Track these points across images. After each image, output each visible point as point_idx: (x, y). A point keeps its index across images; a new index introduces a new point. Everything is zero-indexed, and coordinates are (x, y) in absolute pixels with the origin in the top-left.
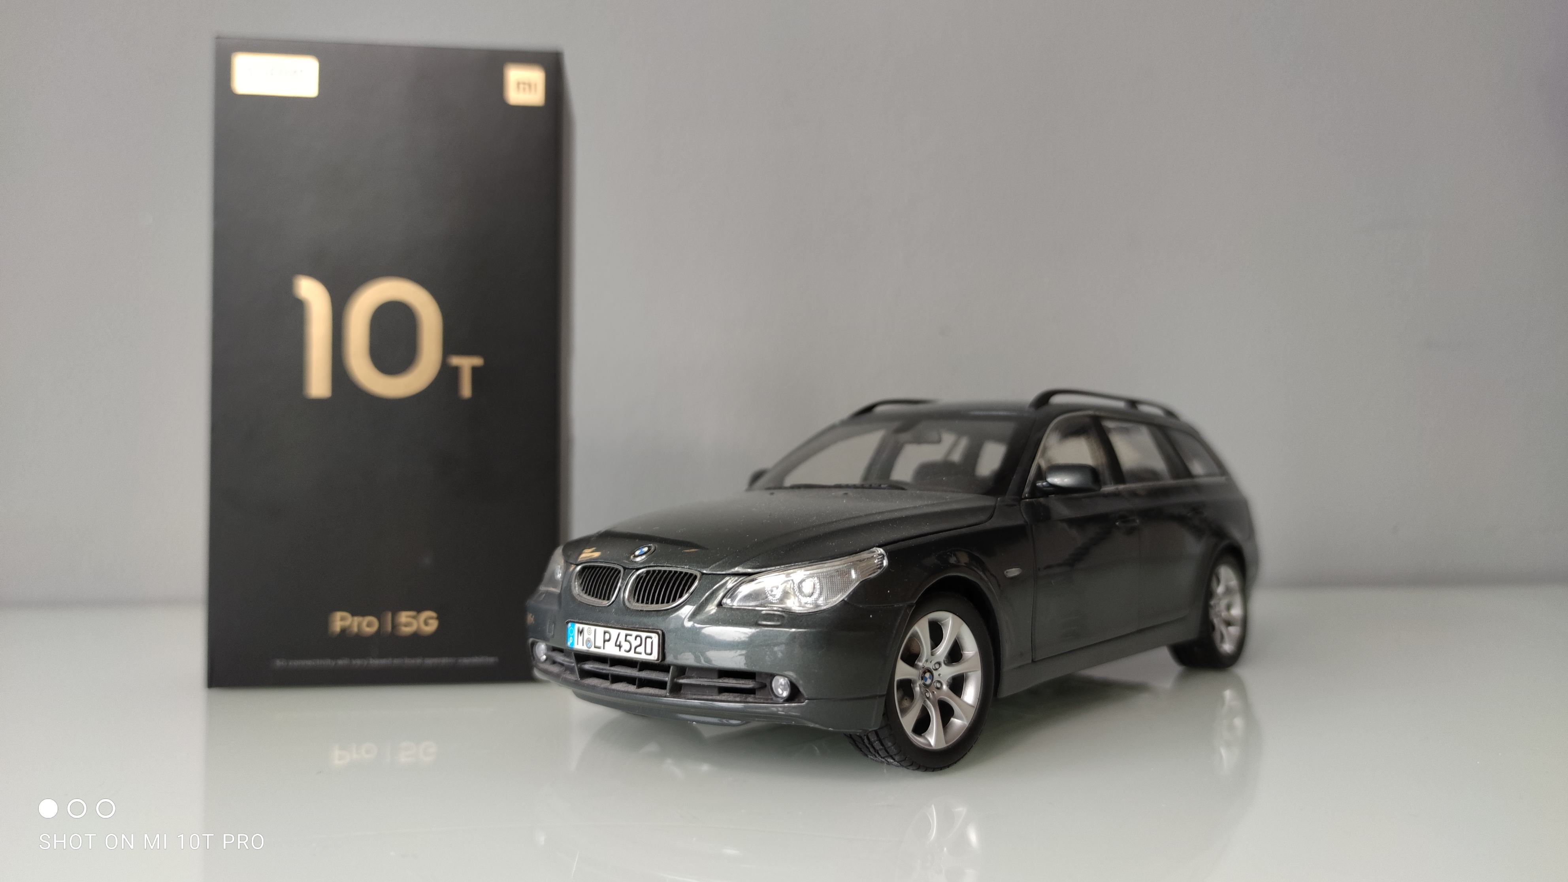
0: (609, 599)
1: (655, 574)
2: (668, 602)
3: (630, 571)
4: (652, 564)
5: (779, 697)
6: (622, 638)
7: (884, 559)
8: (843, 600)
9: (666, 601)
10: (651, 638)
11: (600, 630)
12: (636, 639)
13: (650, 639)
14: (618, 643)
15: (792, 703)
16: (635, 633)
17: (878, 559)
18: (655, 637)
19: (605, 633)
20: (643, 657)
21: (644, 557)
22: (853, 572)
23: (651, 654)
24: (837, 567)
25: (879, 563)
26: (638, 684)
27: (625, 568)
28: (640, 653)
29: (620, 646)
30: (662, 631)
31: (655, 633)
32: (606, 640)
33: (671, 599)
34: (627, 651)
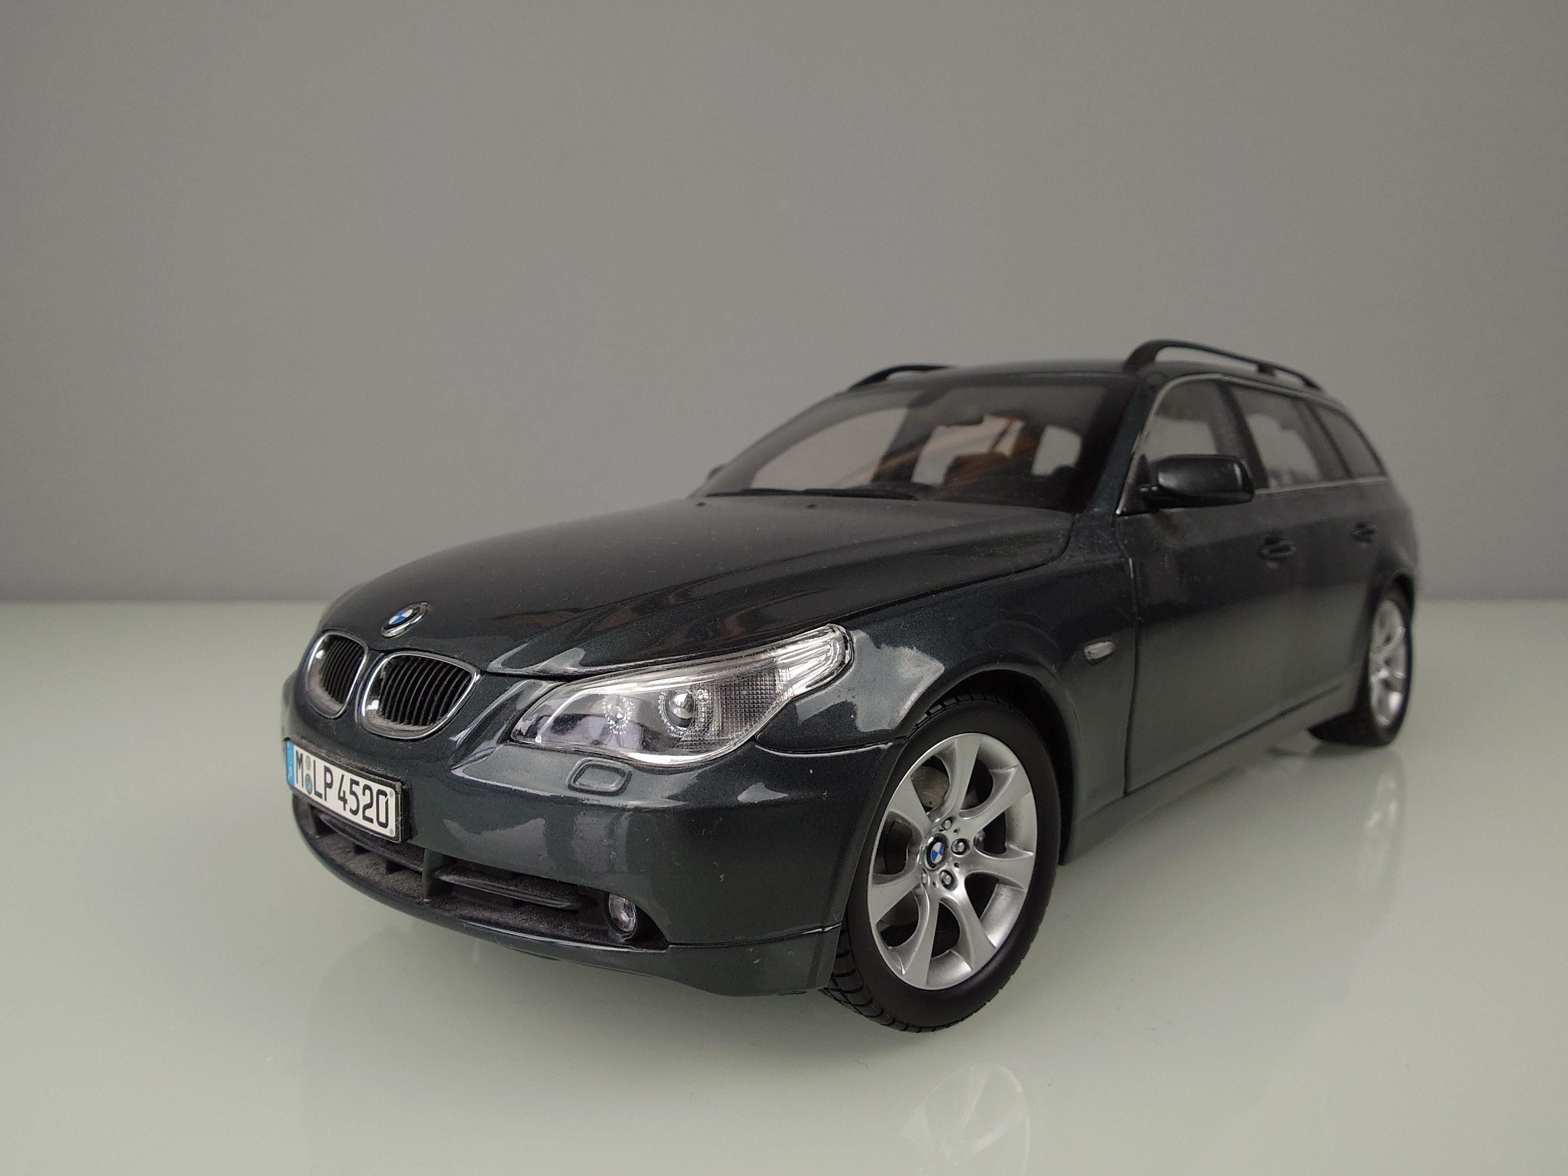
1: (415, 665)
2: (424, 724)
3: (376, 653)
4: (413, 645)
5: (621, 931)
7: (847, 649)
8: (747, 744)
9: (421, 721)
10: (385, 794)
11: (321, 764)
12: (364, 794)
13: (384, 797)
14: (342, 795)
15: (642, 947)
16: (363, 782)
18: (391, 796)
19: (327, 770)
20: (375, 827)
21: (401, 628)
23: (385, 825)
24: (743, 669)
27: (370, 649)
28: (371, 821)
29: (344, 800)
30: (403, 784)
31: (393, 787)
32: (329, 786)
33: (430, 718)
34: (354, 812)
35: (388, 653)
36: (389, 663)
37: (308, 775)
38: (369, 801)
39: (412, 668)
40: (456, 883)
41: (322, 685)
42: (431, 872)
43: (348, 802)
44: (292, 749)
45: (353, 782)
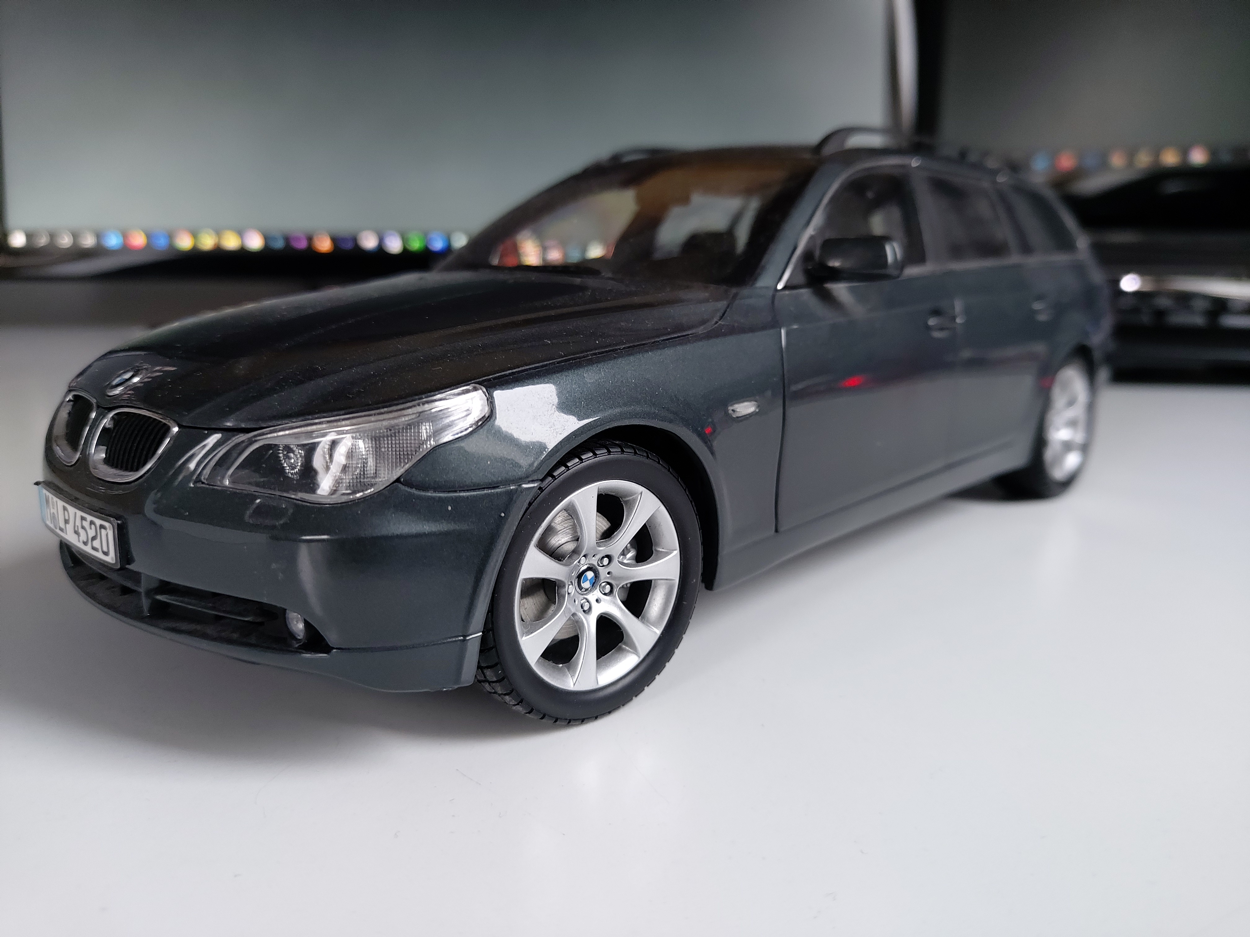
2: (137, 469)
3: (103, 409)
5: (296, 639)
6: (79, 522)
8: (398, 480)
10: (105, 528)
11: (61, 503)
12: (91, 528)
14: (76, 529)
15: (310, 652)
16: (89, 518)
18: (110, 530)
19: (65, 509)
20: (100, 555)
21: (121, 388)
23: (107, 554)
27: (98, 406)
28: (97, 550)
29: (77, 533)
30: (119, 520)
33: (134, 466)
34: (85, 543)
35: (110, 409)
36: (113, 417)
37: (53, 514)
38: (94, 534)
40: (169, 602)
41: (64, 439)
42: (151, 593)
43: (81, 535)
44: (42, 493)
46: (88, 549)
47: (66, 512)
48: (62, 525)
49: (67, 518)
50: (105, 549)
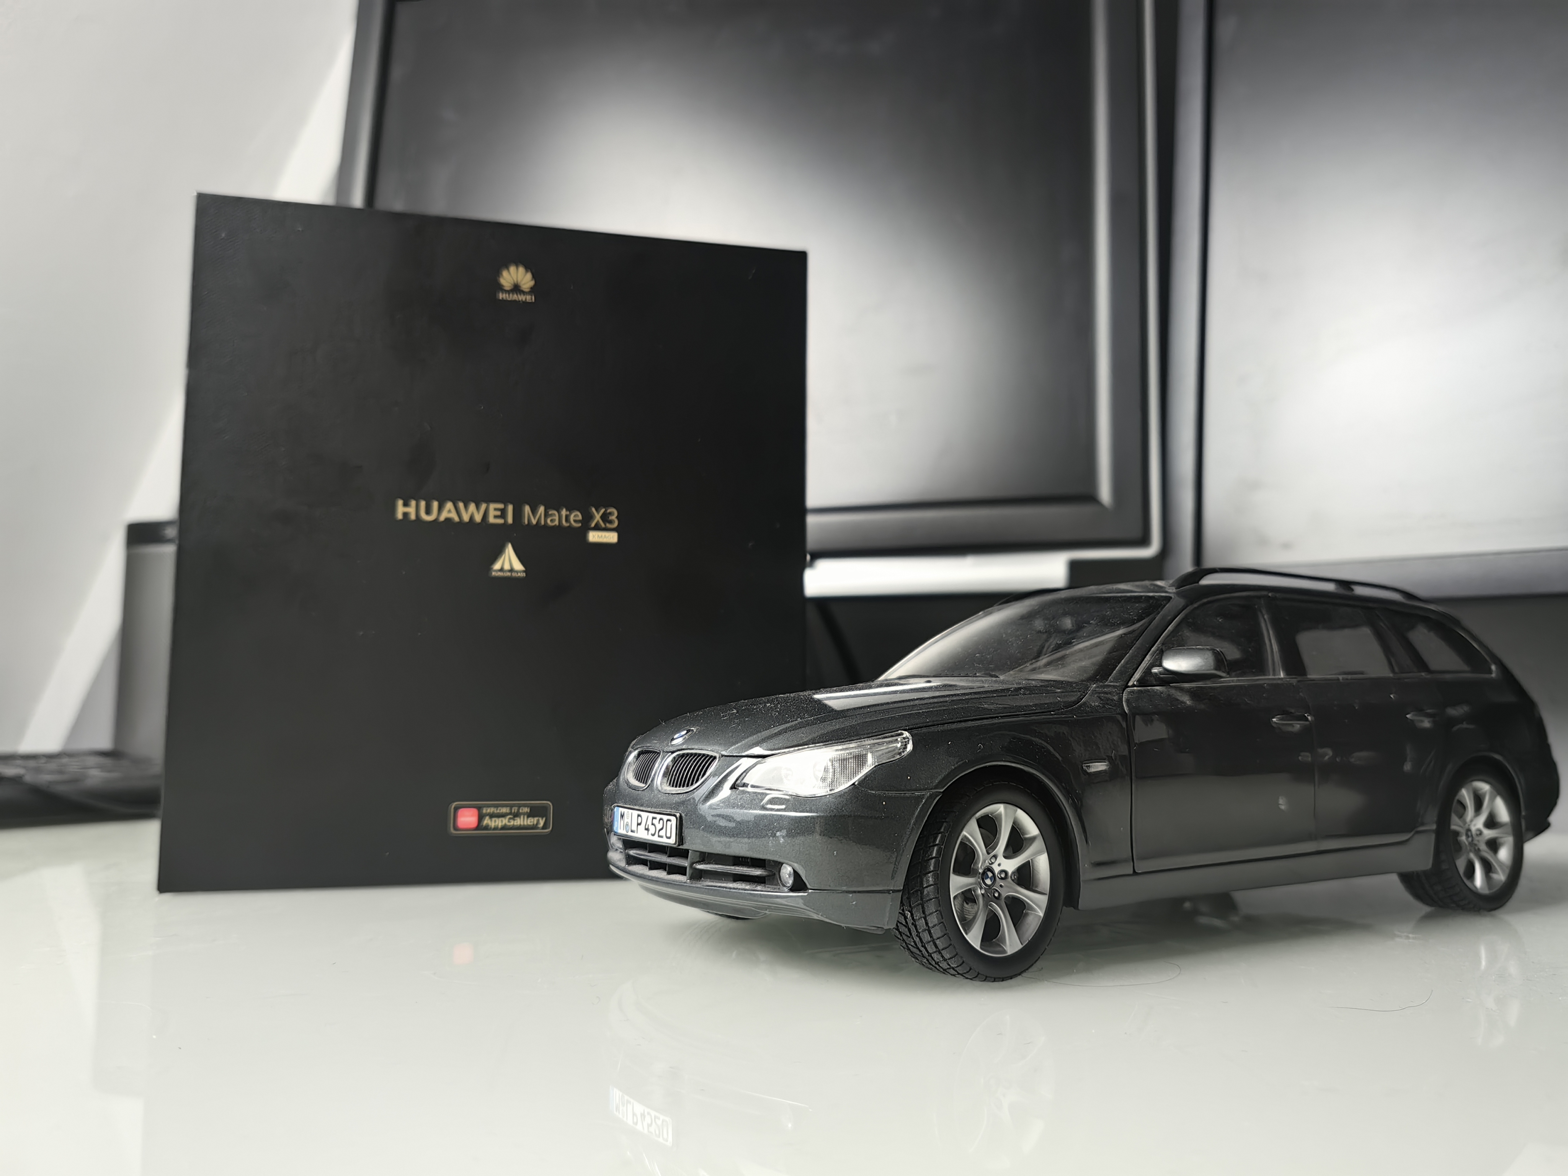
0: (646, 784)
1: (687, 758)
2: (691, 785)
3: (667, 753)
4: (684, 747)
5: (786, 886)
6: (649, 822)
7: (909, 743)
8: (854, 784)
10: (670, 820)
11: (635, 813)
12: (659, 823)
13: (670, 822)
14: (647, 827)
15: (797, 892)
16: (659, 816)
17: (902, 742)
18: (674, 821)
19: (639, 816)
20: (664, 841)
21: (681, 739)
22: (870, 756)
23: (670, 838)
24: (853, 750)
25: (904, 746)
26: (668, 870)
27: (663, 751)
28: (662, 837)
29: (647, 829)
30: (680, 814)
31: (675, 816)
32: (639, 824)
33: (694, 782)
34: (653, 835)
35: (673, 752)
36: (674, 758)
37: (627, 822)
38: (662, 827)
39: (686, 760)
40: (705, 869)
41: (635, 777)
42: (692, 864)
43: (650, 830)
44: (618, 811)
45: (654, 818)
46: (656, 839)
47: (639, 817)
48: (634, 828)
49: (639, 822)
50: (668, 835)
